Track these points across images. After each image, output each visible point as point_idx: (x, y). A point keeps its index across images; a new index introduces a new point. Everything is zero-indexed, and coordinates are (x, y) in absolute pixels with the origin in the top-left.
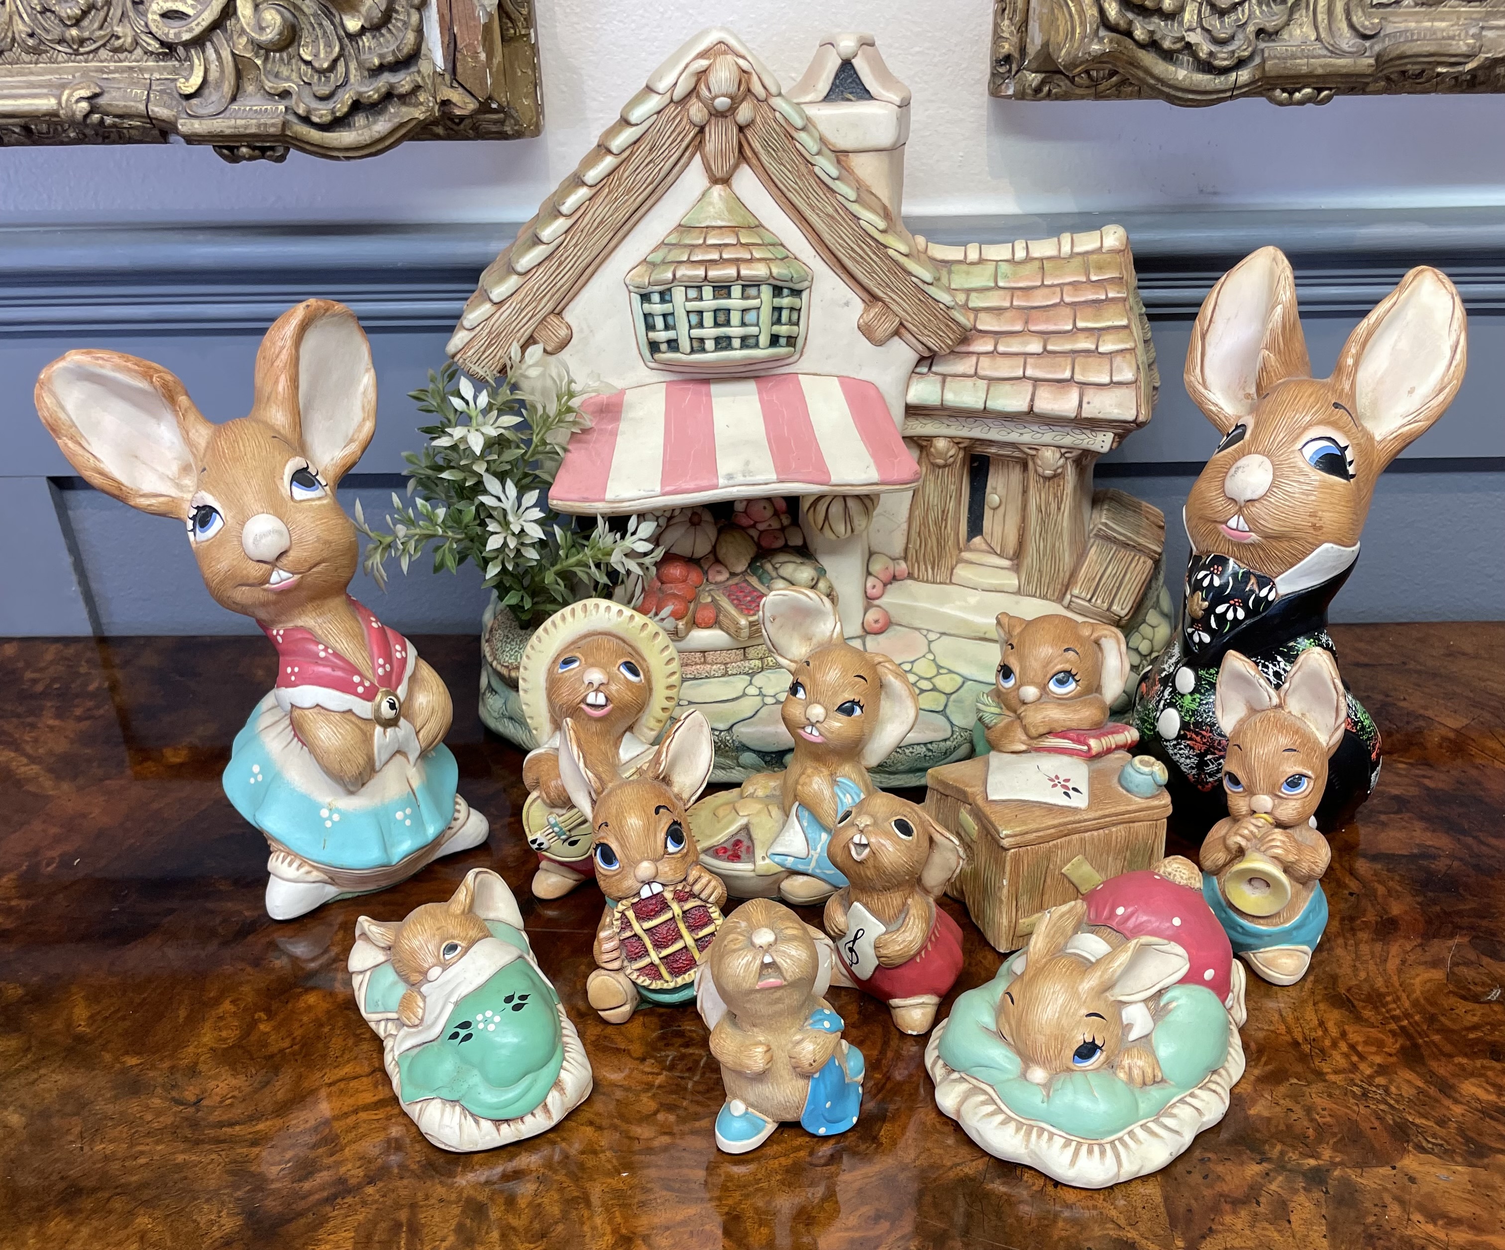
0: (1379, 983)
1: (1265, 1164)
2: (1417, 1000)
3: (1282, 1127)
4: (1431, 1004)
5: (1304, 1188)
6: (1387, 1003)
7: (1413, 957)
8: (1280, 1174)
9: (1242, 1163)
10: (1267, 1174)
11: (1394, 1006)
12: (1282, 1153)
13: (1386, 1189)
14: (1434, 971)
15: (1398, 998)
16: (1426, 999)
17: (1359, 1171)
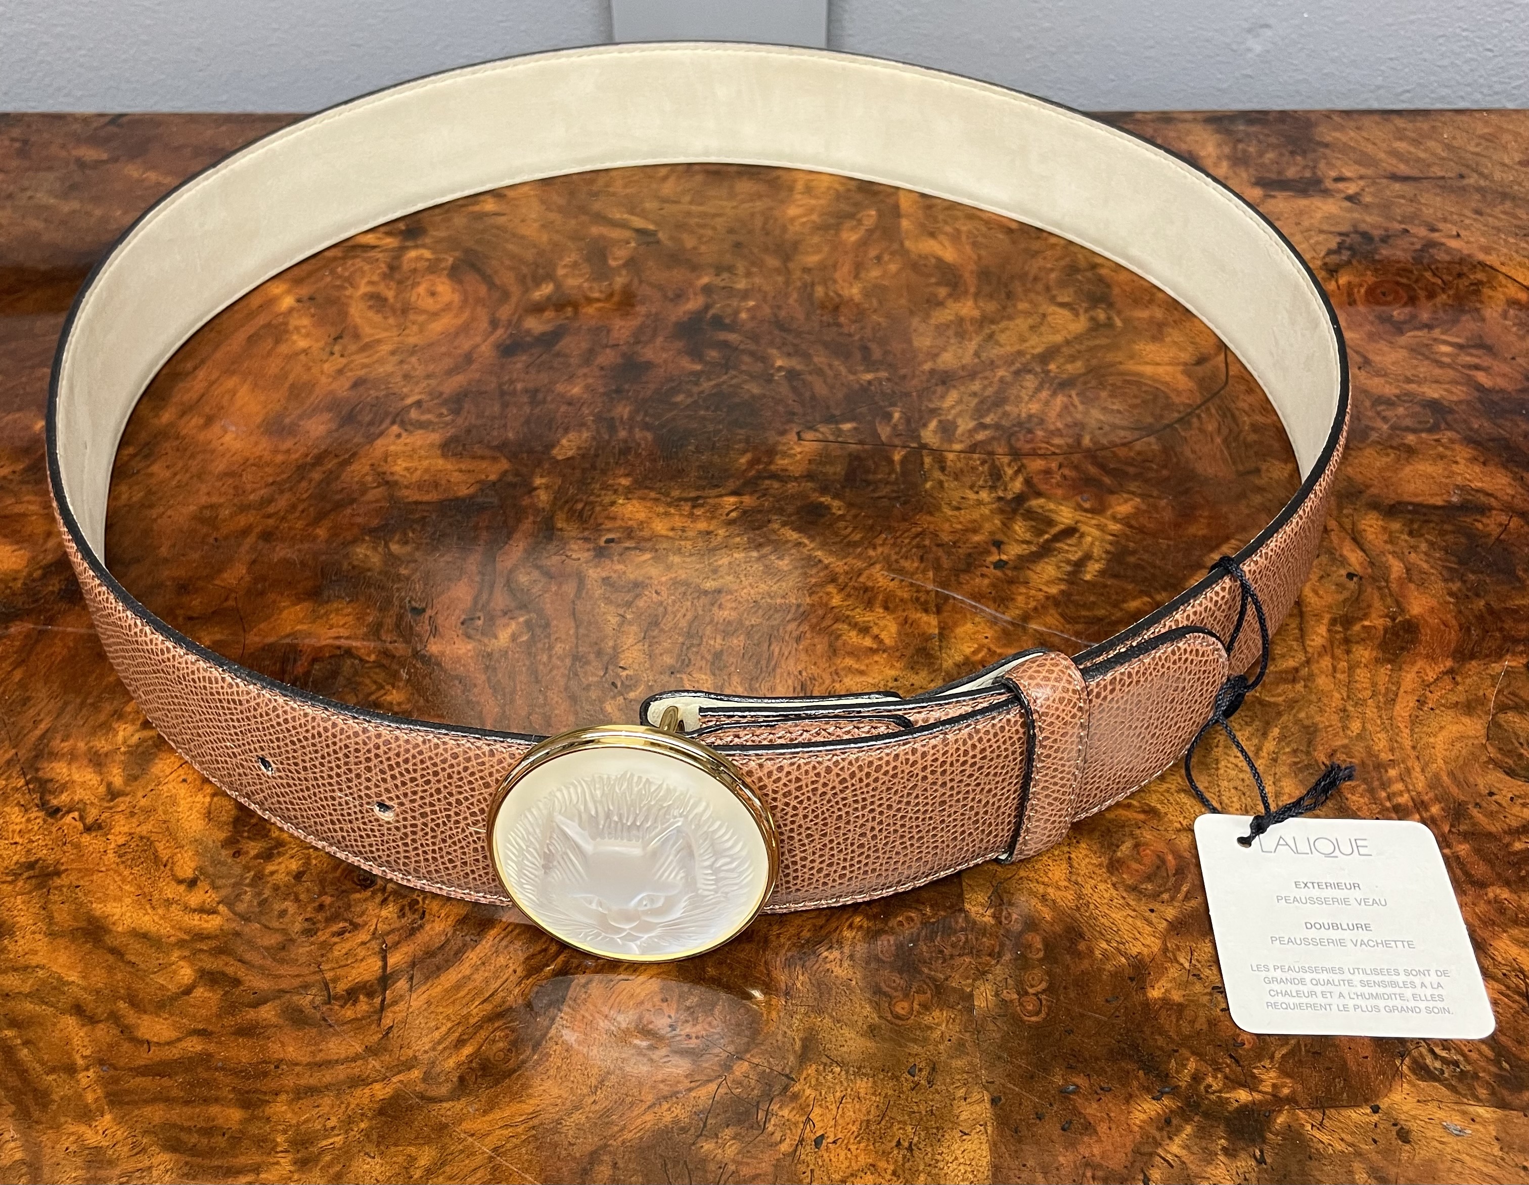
0: (1381, 742)
1: (1166, 1101)
2: (1437, 776)
3: (1201, 1024)
4: (1459, 785)
5: (1225, 1150)
6: (1390, 782)
7: (1435, 696)
8: (1188, 1120)
9: (1129, 1098)
10: (1168, 1122)
11: (1399, 786)
12: (1197, 1078)
13: (1359, 1154)
14: (1466, 720)
15: (1408, 771)
16: (1451, 774)
17: (1319, 1116)
